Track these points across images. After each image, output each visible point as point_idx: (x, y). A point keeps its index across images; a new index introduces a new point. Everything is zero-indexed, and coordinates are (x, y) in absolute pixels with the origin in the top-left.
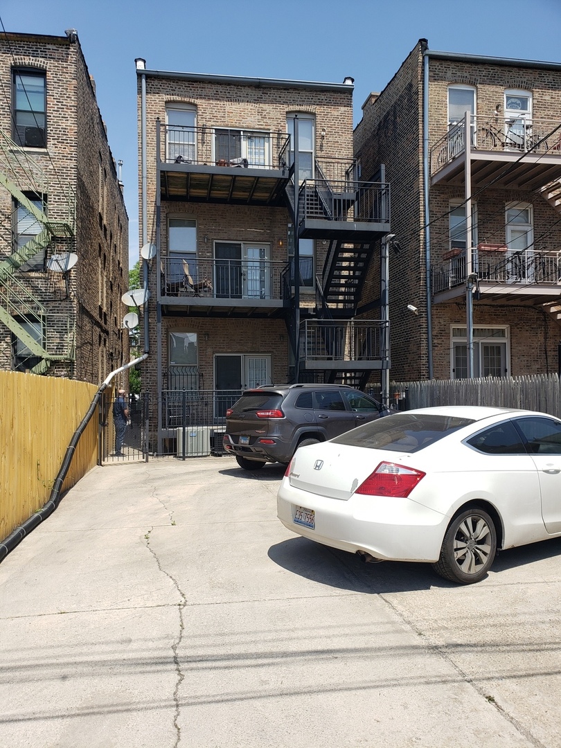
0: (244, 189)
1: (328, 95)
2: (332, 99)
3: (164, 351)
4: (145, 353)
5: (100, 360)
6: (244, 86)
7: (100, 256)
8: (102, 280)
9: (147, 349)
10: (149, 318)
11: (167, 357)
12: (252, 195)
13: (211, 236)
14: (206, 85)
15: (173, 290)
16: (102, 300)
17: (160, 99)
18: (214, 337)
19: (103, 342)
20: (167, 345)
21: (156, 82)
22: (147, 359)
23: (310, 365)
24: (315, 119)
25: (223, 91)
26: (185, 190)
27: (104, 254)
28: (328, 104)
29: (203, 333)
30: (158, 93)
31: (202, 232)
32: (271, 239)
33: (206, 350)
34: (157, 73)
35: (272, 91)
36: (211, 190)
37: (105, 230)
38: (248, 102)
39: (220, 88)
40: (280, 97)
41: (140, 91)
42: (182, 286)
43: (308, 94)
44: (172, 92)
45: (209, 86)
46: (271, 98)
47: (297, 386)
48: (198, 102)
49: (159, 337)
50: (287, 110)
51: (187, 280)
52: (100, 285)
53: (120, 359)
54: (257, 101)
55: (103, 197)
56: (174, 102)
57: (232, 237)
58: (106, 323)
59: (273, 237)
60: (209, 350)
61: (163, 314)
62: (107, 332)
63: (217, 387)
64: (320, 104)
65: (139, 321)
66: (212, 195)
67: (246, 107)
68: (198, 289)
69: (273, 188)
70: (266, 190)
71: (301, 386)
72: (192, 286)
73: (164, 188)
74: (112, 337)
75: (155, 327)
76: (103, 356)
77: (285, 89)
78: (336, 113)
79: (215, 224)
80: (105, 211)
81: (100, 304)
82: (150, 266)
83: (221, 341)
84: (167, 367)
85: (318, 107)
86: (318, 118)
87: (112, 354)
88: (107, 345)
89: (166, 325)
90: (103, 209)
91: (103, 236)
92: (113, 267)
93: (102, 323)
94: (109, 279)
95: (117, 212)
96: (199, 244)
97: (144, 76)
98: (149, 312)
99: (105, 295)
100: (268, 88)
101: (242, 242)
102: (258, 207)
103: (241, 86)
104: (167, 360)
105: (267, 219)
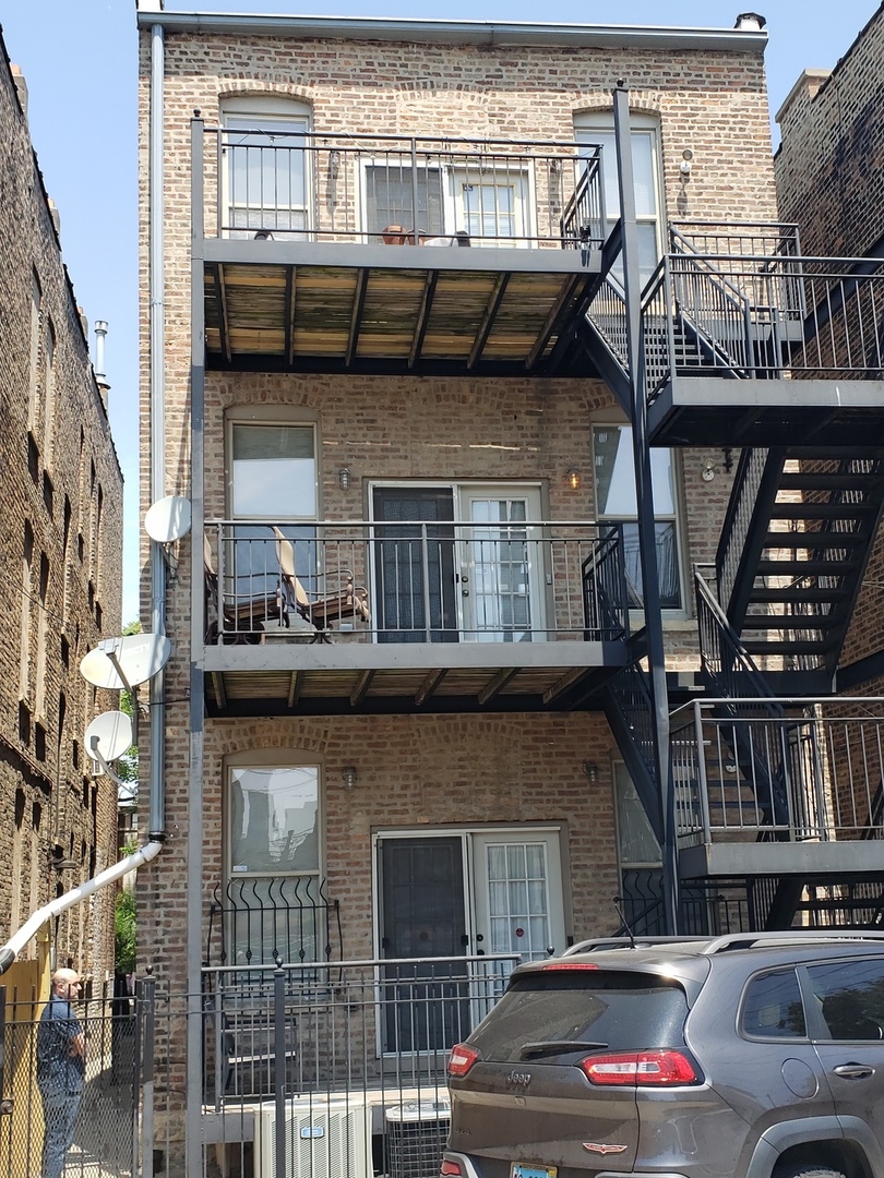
0: (457, 325)
1: (694, 60)
2: (704, 73)
3: (211, 829)
4: (152, 838)
5: (17, 871)
6: (448, 47)
7: (28, 555)
8: (35, 628)
9: (157, 826)
10: (166, 724)
11: (223, 851)
12: (484, 343)
13: (360, 468)
14: (337, 49)
15: (243, 626)
16: (33, 686)
17: (203, 90)
18: (372, 778)
19: (28, 816)
20: (223, 809)
21: (193, 45)
22: (156, 859)
23: (722, 859)
24: (657, 129)
25: (387, 62)
26: (281, 334)
27: (44, 555)
28: (694, 85)
29: (339, 764)
30: (197, 73)
31: (334, 457)
32: (543, 472)
33: (346, 821)
34: (195, 20)
35: (530, 58)
36: (359, 330)
37: (49, 488)
38: (459, 88)
39: (378, 55)
40: (552, 72)
41: (146, 69)
42: (275, 614)
43: (633, 60)
44: (238, 69)
45: (347, 50)
46: (527, 75)
47: (733, 946)
48: (313, 92)
49: (196, 785)
50: (575, 105)
51: (291, 591)
52: (26, 642)
53: (87, 865)
54: (487, 84)
55: (42, 395)
56: (245, 95)
57: (423, 471)
58: (41, 756)
59: (549, 466)
60: (359, 821)
61: (212, 710)
62: (46, 786)
63: (388, 946)
64: (671, 85)
65: (137, 734)
66: (363, 350)
67: (456, 102)
68: (324, 618)
69: (548, 316)
70: (528, 322)
71: (747, 944)
72: (303, 611)
73: (215, 331)
74: (64, 801)
75: (186, 753)
76: (27, 858)
77: (567, 51)
78: (719, 110)
79: (371, 433)
80: (49, 436)
81: (22, 695)
82: (173, 563)
83: (397, 791)
84: (222, 884)
85: (665, 95)
86: (669, 125)
87: (58, 852)
88: (44, 823)
89: (219, 744)
90: (41, 427)
91: (39, 502)
92: (73, 596)
93: (30, 754)
94: (56, 629)
95: (88, 449)
96: (324, 494)
97: (158, 30)
98: (166, 704)
99: (42, 671)
100: (516, 48)
101: (453, 484)
102: (502, 380)
103: (439, 47)
104: (222, 860)
105: (530, 413)
